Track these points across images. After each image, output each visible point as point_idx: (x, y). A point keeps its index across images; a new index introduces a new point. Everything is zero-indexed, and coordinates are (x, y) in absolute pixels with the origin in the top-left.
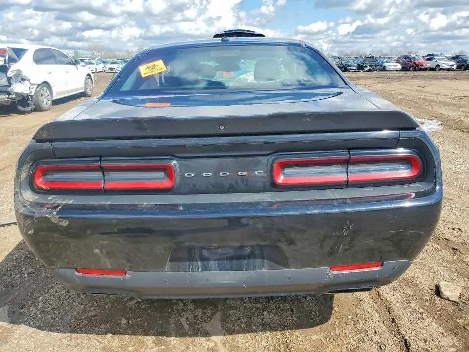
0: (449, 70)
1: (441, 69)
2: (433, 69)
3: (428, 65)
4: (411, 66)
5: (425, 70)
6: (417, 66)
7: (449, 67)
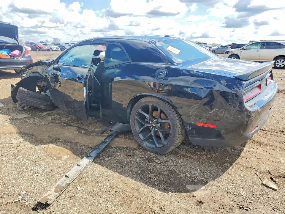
0: (56, 51)
1: (53, 50)
2: (48, 50)
3: (46, 48)
4: (37, 48)
5: (45, 50)
6: (41, 48)
7: (57, 49)
